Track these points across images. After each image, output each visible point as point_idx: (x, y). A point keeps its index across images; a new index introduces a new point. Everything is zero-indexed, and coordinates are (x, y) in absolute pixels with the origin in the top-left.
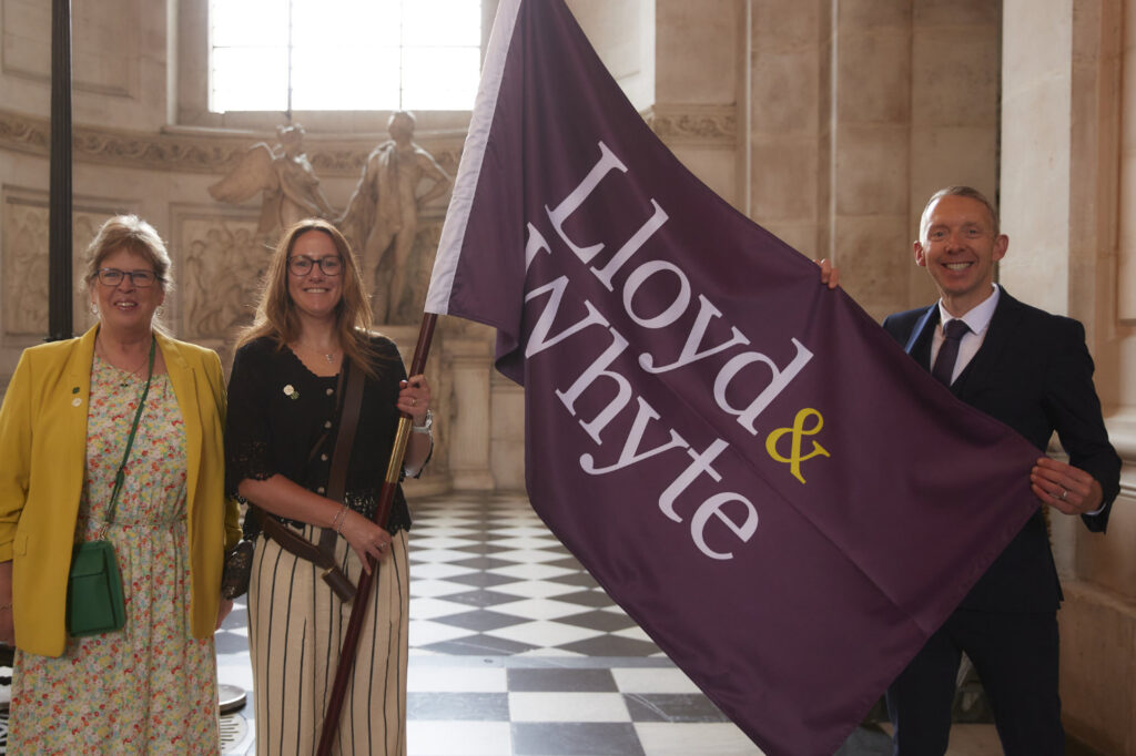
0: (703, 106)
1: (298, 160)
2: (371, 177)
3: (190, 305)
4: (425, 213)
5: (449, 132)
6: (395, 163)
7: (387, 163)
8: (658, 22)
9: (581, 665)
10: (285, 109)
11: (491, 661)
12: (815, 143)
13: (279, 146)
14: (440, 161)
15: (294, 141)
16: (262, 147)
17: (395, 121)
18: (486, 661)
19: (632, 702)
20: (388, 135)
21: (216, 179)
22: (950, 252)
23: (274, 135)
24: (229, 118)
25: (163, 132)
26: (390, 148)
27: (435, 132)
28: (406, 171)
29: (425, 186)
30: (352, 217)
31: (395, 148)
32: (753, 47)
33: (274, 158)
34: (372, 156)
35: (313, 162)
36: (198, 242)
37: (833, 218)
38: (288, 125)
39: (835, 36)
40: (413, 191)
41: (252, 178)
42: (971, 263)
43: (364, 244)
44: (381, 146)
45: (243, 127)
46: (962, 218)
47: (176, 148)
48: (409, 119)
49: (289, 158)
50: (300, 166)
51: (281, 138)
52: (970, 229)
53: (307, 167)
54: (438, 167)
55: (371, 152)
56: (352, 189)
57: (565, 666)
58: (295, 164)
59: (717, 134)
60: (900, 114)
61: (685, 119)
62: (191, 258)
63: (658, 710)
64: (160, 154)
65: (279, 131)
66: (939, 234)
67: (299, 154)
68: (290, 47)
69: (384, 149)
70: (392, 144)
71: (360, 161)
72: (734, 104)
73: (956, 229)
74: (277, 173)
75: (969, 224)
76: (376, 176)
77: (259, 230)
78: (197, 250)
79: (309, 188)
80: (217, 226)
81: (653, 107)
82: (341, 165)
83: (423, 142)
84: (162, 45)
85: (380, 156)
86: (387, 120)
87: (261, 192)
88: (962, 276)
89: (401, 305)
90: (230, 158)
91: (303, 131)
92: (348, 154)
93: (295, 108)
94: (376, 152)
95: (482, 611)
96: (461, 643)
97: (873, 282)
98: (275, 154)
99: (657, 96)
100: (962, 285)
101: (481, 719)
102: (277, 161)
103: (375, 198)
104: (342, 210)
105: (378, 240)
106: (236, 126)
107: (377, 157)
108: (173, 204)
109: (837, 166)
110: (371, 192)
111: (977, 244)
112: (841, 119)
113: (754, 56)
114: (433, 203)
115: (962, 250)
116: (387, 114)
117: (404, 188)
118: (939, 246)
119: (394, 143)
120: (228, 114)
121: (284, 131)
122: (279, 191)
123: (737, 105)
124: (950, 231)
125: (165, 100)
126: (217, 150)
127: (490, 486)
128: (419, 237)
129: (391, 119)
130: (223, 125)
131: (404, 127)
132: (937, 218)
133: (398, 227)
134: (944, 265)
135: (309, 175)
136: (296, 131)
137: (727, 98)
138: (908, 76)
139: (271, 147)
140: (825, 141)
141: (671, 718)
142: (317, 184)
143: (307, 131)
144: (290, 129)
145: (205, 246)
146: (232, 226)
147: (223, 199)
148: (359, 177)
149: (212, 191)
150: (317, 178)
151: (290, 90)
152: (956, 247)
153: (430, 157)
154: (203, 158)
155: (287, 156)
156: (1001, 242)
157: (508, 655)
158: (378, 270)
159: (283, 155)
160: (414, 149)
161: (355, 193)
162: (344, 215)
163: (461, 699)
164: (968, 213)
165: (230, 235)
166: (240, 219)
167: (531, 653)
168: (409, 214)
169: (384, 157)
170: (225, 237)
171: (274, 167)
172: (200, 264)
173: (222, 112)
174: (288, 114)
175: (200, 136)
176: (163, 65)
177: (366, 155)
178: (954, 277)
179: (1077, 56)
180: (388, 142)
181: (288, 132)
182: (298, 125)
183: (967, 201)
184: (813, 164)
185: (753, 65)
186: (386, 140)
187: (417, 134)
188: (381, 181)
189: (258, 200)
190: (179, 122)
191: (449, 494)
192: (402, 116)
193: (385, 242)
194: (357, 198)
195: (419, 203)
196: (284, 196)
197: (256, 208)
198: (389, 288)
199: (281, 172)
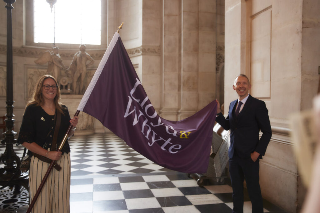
0: (153, 46)
1: (57, 55)
2: (75, 60)
3: (30, 89)
4: (88, 68)
5: (93, 50)
6: (81, 56)
7: (79, 56)
8: (143, 27)
9: (135, 176)
10: (53, 43)
11: (114, 176)
12: (178, 55)
13: (52, 51)
14: (91, 56)
15: (56, 51)
16: (48, 52)
17: (81, 47)
18: (113, 176)
19: (149, 184)
20: (79, 50)
21: (36, 59)
22: (241, 88)
23: (51, 49)
24: (39, 44)
25: (22, 47)
26: (80, 53)
27: (90, 50)
28: (84, 59)
29: (88, 62)
30: (71, 69)
31: (81, 53)
32: (164, 33)
33: (51, 54)
34: (75, 55)
35: (61, 55)
36: (31, 74)
37: (182, 72)
38: (54, 47)
39: (182, 32)
40: (85, 63)
41: (45, 59)
42: (244, 90)
43: (74, 76)
44: (78, 52)
45: (43, 46)
46: (243, 81)
47: (26, 51)
48: (84, 46)
49: (55, 55)
50: (58, 56)
51: (53, 50)
52: (244, 83)
53: (59, 57)
54: (91, 58)
55: (75, 53)
56: (70, 62)
57: (131, 176)
58: (56, 56)
59: (156, 53)
60: (196, 50)
61: (149, 49)
62: (30, 78)
63: (155, 186)
64: (22, 52)
65: (52, 48)
66: (238, 84)
67: (57, 54)
68: (55, 28)
69: (78, 53)
70: (80, 52)
71: (72, 56)
72: (160, 46)
73: (242, 83)
74: (52, 58)
75: (244, 82)
76: (76, 59)
77: (47, 71)
78: (31, 76)
79: (60, 62)
80: (36, 70)
81: (142, 46)
82: (68, 57)
83: (88, 52)
84: (22, 25)
85: (78, 54)
86: (79, 46)
87: (48, 63)
88: (243, 93)
89: (82, 90)
90: (39, 54)
91: (58, 48)
92: (69, 54)
93: (56, 42)
94: (76, 54)
95: (109, 163)
96: (106, 171)
97: (191, 86)
98: (51, 53)
99: (143, 43)
100: (243, 94)
101: (115, 190)
102: (52, 55)
103: (76, 65)
104: (68, 67)
105: (77, 75)
106: (41, 46)
107: (76, 55)
108: (25, 65)
109: (183, 61)
110: (75, 63)
111: (246, 86)
112: (184, 50)
113: (165, 36)
114: (90, 66)
115: (243, 87)
116: (79, 45)
117: (83, 62)
118: (238, 86)
119: (81, 52)
120: (39, 43)
121: (54, 48)
122: (53, 62)
123: (161, 46)
124: (240, 83)
125: (23, 40)
126: (36, 52)
127: (104, 132)
128: (86, 74)
129: (80, 46)
130: (38, 46)
131: (83, 48)
132: (238, 81)
133: (82, 72)
134: (239, 90)
135: (60, 58)
136: (57, 48)
137: (158, 44)
138: (198, 41)
139: (50, 51)
140: (180, 55)
141: (158, 187)
142: (62, 61)
143: (59, 48)
144: (55, 48)
145: (33, 75)
146: (40, 70)
147: (38, 64)
148: (72, 59)
149: (35, 62)
150: (62, 60)
151: (54, 38)
152: (242, 87)
153: (90, 55)
154: (32, 54)
155: (54, 54)
156: (250, 86)
157: (117, 174)
158: (77, 82)
159: (53, 54)
160: (85, 53)
161: (71, 63)
162: (69, 68)
163: (109, 185)
164: (244, 80)
165: (40, 73)
166: (42, 69)
167: (123, 173)
168: (85, 69)
169: (78, 55)
170: (38, 73)
171: (51, 57)
172: (32, 79)
173: (37, 43)
174: (54, 44)
175: (32, 48)
176: (22, 31)
177: (74, 55)
178: (241, 93)
179: (242, 42)
180: (79, 52)
181: (55, 49)
182: (57, 47)
183: (244, 78)
184: (177, 60)
185: (164, 38)
186: (79, 51)
187: (86, 50)
188: (78, 60)
189: (47, 64)
190: (26, 45)
191: (94, 134)
192: (83, 46)
193: (79, 75)
194: (72, 64)
195: (87, 66)
196: (54, 64)
197: (46, 66)
198: (80, 86)
199: (53, 58)
